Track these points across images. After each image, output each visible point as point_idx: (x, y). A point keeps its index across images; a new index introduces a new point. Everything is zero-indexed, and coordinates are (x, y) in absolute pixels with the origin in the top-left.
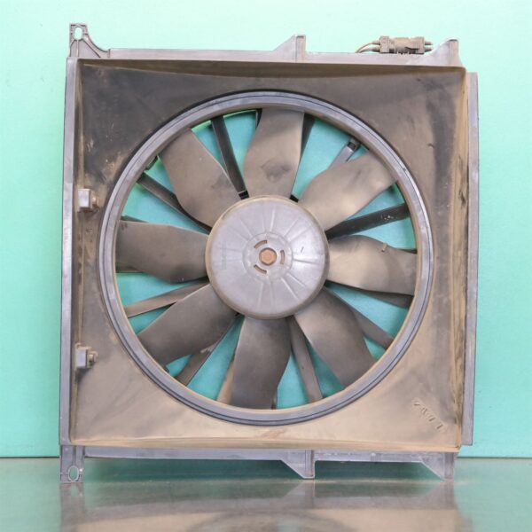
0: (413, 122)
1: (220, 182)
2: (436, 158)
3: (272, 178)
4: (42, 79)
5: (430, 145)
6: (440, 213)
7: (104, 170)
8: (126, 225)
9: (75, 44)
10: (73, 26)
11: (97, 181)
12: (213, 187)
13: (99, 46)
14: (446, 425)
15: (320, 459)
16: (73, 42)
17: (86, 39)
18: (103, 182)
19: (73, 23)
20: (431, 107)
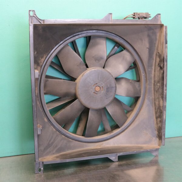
0: (142, 40)
1: (80, 64)
2: (149, 52)
3: (97, 61)
4: (9, 25)
5: (147, 48)
6: (149, 70)
7: (39, 62)
8: (48, 80)
9: (31, 18)
10: (30, 11)
11: (37, 66)
12: (78, 66)
13: (39, 18)
14: (154, 138)
15: (119, 155)
16: (30, 16)
17: (35, 16)
18: (39, 66)
19: (30, 10)
20: (149, 36)
